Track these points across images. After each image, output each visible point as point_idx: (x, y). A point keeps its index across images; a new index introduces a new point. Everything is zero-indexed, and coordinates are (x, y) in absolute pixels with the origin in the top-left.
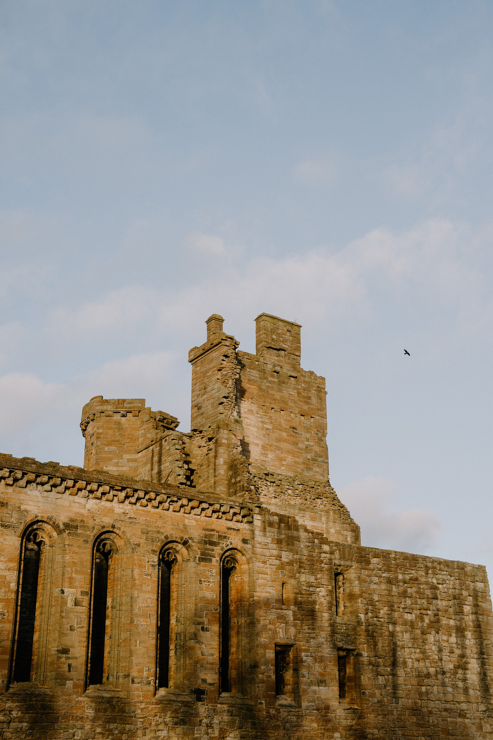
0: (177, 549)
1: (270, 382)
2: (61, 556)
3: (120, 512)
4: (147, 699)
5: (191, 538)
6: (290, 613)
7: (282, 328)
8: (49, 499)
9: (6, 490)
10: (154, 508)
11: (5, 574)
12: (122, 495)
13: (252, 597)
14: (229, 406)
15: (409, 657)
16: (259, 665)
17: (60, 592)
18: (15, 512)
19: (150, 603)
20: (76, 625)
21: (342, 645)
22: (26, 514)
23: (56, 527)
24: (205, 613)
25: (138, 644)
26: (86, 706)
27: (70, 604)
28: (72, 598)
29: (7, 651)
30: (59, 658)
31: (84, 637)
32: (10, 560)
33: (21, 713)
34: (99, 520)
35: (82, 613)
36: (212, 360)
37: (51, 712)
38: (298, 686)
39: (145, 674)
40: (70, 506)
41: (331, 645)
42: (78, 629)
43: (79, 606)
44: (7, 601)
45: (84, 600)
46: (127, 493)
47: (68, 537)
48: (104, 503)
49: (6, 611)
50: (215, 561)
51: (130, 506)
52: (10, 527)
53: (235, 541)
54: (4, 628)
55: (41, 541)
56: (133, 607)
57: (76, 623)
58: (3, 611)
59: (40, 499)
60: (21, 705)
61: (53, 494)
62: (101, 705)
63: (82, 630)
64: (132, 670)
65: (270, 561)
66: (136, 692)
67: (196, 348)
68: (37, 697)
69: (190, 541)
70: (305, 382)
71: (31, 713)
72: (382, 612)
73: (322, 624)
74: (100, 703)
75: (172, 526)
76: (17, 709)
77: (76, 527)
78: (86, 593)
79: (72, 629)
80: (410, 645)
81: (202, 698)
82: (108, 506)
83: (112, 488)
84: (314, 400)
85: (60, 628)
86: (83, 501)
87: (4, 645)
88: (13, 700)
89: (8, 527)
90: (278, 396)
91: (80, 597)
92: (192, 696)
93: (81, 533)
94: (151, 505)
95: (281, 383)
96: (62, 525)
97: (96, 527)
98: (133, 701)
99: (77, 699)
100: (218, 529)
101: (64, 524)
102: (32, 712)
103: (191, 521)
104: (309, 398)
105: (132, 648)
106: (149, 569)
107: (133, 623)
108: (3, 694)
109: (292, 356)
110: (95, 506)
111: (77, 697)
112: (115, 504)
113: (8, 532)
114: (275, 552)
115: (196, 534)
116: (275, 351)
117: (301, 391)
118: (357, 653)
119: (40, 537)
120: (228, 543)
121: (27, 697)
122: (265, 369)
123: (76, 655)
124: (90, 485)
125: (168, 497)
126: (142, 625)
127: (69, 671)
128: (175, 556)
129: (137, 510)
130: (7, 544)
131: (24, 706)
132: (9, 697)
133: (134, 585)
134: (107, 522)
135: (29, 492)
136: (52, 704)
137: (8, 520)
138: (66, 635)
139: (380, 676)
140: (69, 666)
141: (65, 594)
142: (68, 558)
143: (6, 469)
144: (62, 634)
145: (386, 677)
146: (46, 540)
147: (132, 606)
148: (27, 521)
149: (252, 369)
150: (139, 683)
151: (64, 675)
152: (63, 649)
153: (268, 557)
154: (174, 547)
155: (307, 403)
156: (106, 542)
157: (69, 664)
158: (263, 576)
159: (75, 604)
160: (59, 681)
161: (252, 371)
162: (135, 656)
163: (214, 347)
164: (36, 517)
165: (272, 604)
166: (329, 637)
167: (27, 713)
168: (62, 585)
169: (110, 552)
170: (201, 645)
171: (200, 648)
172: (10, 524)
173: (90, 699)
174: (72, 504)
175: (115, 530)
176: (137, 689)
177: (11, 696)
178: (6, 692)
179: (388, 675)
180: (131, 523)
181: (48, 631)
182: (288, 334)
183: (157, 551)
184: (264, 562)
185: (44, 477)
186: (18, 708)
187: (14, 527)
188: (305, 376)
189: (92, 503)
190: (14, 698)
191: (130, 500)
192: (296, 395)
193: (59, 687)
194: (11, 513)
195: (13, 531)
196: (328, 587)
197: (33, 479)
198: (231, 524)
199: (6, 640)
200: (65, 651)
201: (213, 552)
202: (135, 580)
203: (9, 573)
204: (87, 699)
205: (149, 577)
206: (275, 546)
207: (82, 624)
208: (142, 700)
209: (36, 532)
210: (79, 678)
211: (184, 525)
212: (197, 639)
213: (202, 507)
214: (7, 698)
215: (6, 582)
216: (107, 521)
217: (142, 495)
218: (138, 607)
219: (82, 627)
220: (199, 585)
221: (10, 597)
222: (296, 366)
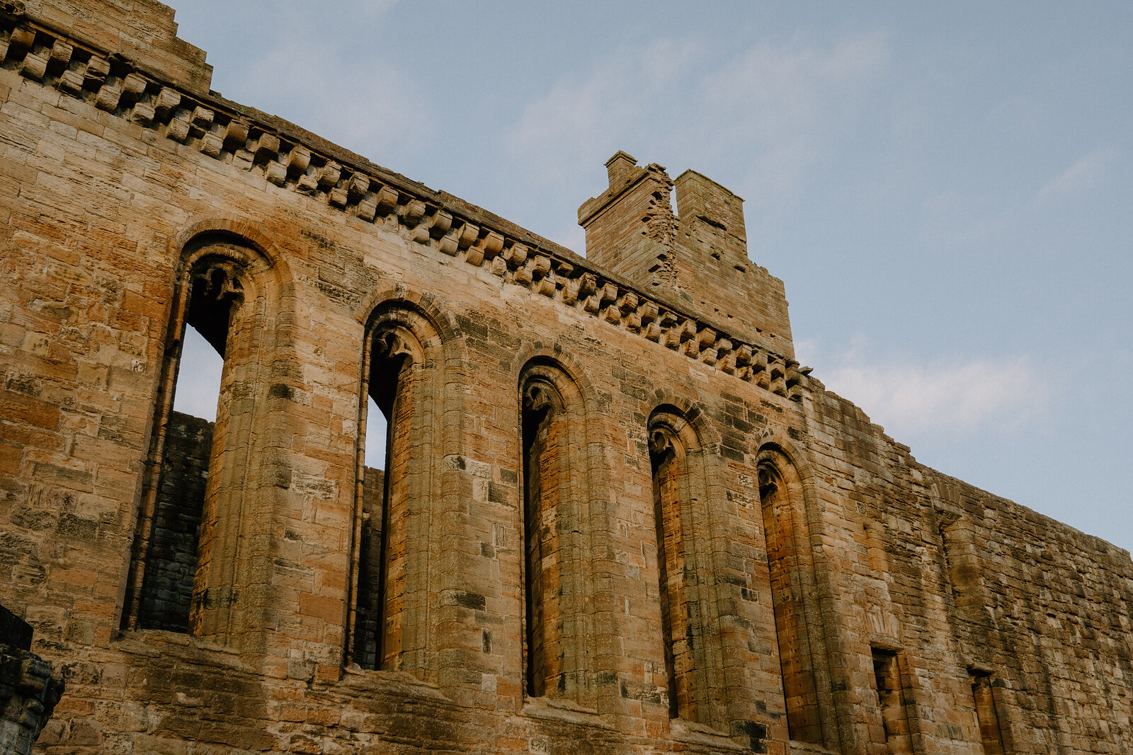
0: (676, 426)
1: (709, 269)
2: (454, 385)
3: (569, 324)
4: (657, 736)
5: (702, 406)
6: (884, 586)
7: (720, 198)
8: (425, 259)
9: (331, 217)
10: (632, 331)
11: (330, 396)
12: (573, 287)
13: (819, 543)
14: (668, 274)
15: (1069, 697)
16: (851, 683)
17: (455, 465)
18: (351, 266)
19: (641, 522)
20: (494, 544)
21: (972, 662)
22: (376, 277)
23: (437, 322)
24: (745, 561)
25: (627, 609)
26: (531, 739)
27: (479, 494)
28: (483, 482)
29: (338, 578)
30: (462, 615)
31: (514, 574)
32: (342, 368)
33: (381, 740)
34: (529, 329)
35: (506, 518)
36: (630, 207)
37: (451, 744)
38: (920, 736)
39: (647, 678)
40: (469, 285)
41: (957, 659)
42: (500, 555)
43: (499, 502)
44: (334, 458)
45: (508, 491)
46: (585, 282)
47: (467, 347)
48: (534, 297)
49: (333, 482)
50: (749, 459)
51: (586, 316)
52: (339, 296)
53: (777, 431)
54: (330, 521)
55: (404, 356)
56: (611, 526)
57: (494, 539)
58: (326, 482)
59: (406, 255)
60: (379, 719)
61: (432, 251)
62: (562, 740)
63: (508, 557)
64: (621, 666)
65: (838, 479)
66: (633, 719)
67: (592, 199)
68: (417, 703)
69: (702, 411)
70: (757, 281)
71: (404, 743)
72: (1016, 607)
73: (936, 616)
74: (560, 735)
75: (667, 375)
76: (369, 727)
77: (484, 332)
78: (513, 478)
79: (486, 550)
80: (1067, 676)
81: (762, 744)
82: (544, 304)
83: (554, 265)
84: (772, 310)
85: (460, 545)
86: (495, 281)
87: (332, 563)
88: (360, 703)
89: (336, 295)
90: (722, 292)
91: (500, 482)
92: (741, 740)
93: (493, 346)
94: (627, 323)
95: (724, 275)
96: (454, 320)
97: (524, 342)
98: (628, 738)
99: (508, 721)
100: (747, 398)
101: (458, 318)
102: (405, 739)
103: (699, 373)
104: (766, 306)
105: (617, 615)
106: (632, 450)
107: (613, 558)
108: (332, 685)
109: (736, 240)
110: (519, 298)
111: (507, 714)
112: (557, 303)
113: (334, 305)
114: (844, 466)
115: (712, 401)
116: (711, 227)
117: (752, 292)
118: (997, 679)
119: (402, 345)
120: (767, 430)
121: (392, 702)
122: (701, 248)
123: (500, 614)
124: (512, 249)
125: (661, 312)
126: (631, 567)
127: (487, 650)
128: (670, 443)
129: (600, 327)
130: (332, 331)
131: (387, 723)
132: (348, 695)
133: (607, 479)
134: (546, 336)
135: (380, 234)
136: (452, 724)
137: (335, 278)
138: (474, 563)
139: (1037, 728)
140: (486, 637)
141: (468, 469)
142: (468, 392)
143: (334, 163)
144: (465, 560)
145: (1045, 730)
146: (416, 354)
147: (607, 522)
148: (379, 291)
149: (681, 244)
150: (637, 698)
151: (475, 658)
152: (469, 595)
153: (834, 473)
154: (670, 421)
155: (762, 312)
156: (541, 386)
157: (484, 633)
158: (833, 506)
159: (490, 495)
160: (466, 670)
161: (681, 246)
162: (623, 634)
163: (632, 186)
164: (397, 290)
165: (854, 564)
166: (950, 643)
167: (393, 741)
168: (460, 447)
169: (546, 408)
170: (747, 628)
171: (745, 635)
172: (340, 289)
173: (537, 724)
174: (473, 281)
175: (561, 358)
176: (635, 711)
177: (352, 691)
178: (340, 680)
179: (1047, 728)
180: (590, 350)
181: (430, 553)
182: (726, 206)
183: (645, 418)
184: (829, 480)
185: (416, 204)
186: (373, 726)
187: (348, 299)
188: (756, 273)
189: (512, 292)
190: (361, 699)
191: (588, 303)
192: (746, 297)
193: (467, 685)
194: (342, 266)
195: (348, 307)
196: (932, 548)
197: (392, 200)
198: (767, 395)
199: (334, 552)
200: (474, 600)
201: (744, 443)
202: (608, 467)
203: (338, 397)
204: (530, 723)
205: (635, 468)
206: (841, 454)
207: (509, 545)
208: (646, 738)
209: (392, 331)
210: (508, 668)
211: (688, 377)
212: (736, 615)
213: (719, 347)
214: (343, 696)
215: (332, 416)
216: (546, 334)
217: (614, 294)
218: (619, 527)
219: (508, 552)
220: (728, 501)
221: (343, 452)
222: (742, 254)
